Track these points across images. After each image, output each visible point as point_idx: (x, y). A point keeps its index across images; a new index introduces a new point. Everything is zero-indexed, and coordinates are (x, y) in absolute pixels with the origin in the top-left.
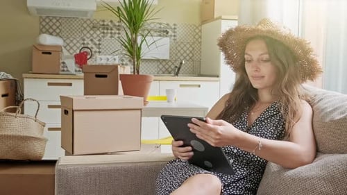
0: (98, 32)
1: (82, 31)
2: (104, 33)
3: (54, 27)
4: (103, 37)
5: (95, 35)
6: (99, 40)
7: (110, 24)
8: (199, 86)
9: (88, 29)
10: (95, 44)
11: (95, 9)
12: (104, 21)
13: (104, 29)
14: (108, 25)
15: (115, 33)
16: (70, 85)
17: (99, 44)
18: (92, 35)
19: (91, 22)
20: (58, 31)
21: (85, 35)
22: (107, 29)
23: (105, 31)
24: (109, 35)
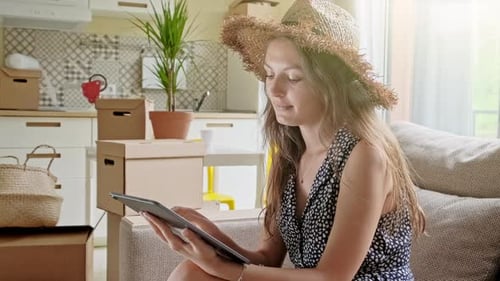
0: (88, 52)
1: (65, 49)
2: (95, 52)
3: (25, 44)
4: (95, 58)
5: (83, 56)
6: (89, 63)
7: (103, 40)
8: (232, 125)
9: (74, 46)
10: (84, 68)
11: (90, 19)
12: (95, 36)
13: (95, 47)
14: (101, 41)
15: (111, 53)
16: (58, 125)
17: (89, 68)
18: (78, 55)
19: (78, 37)
20: (30, 49)
21: (69, 55)
22: (100, 47)
23: (98, 50)
24: (103, 55)
